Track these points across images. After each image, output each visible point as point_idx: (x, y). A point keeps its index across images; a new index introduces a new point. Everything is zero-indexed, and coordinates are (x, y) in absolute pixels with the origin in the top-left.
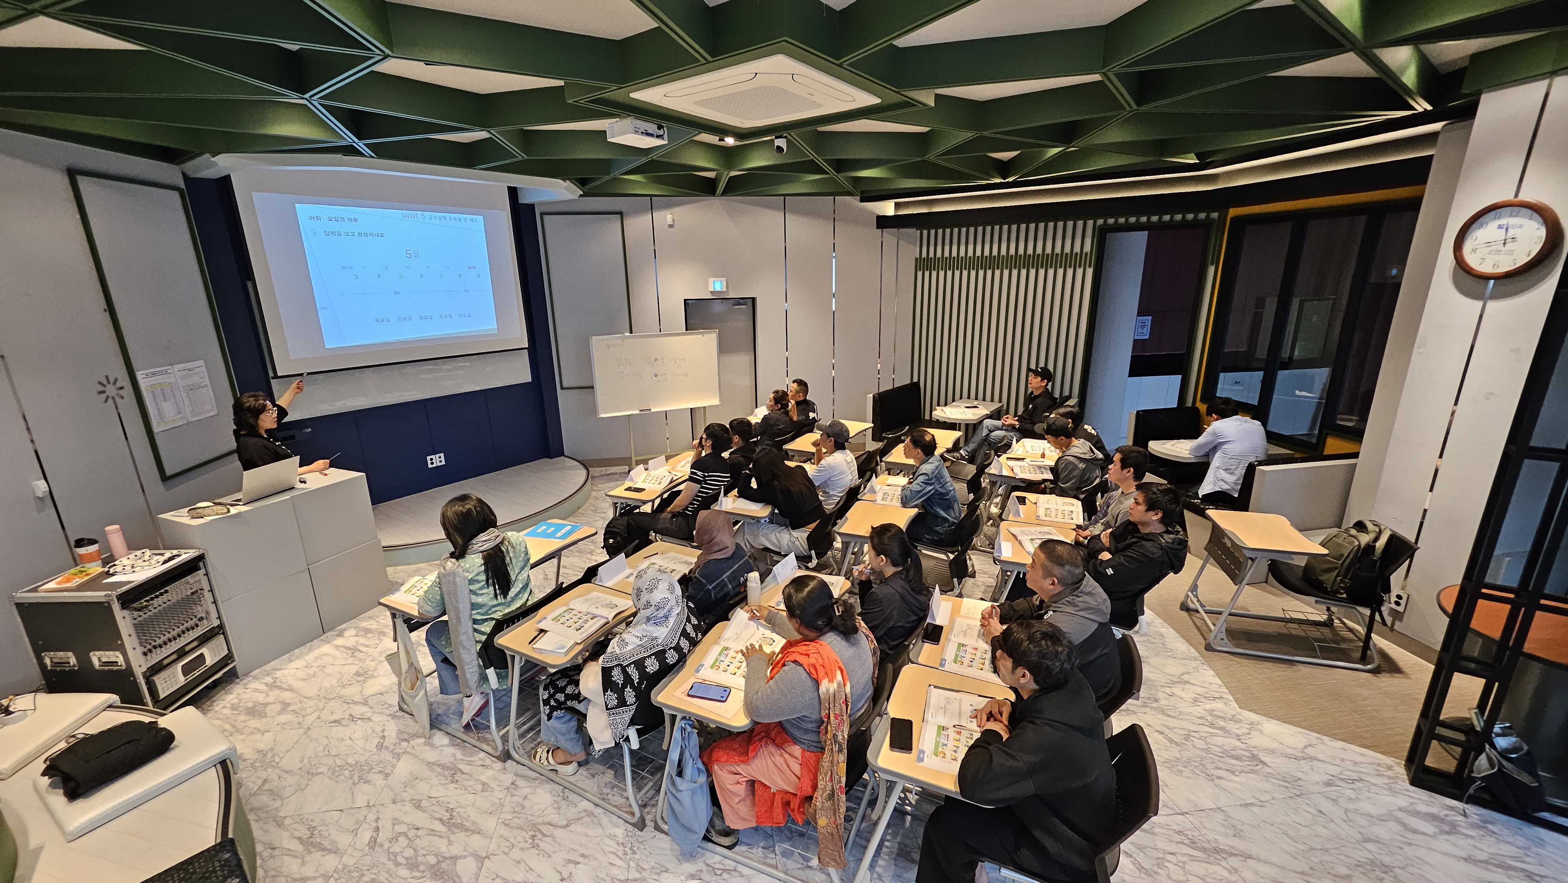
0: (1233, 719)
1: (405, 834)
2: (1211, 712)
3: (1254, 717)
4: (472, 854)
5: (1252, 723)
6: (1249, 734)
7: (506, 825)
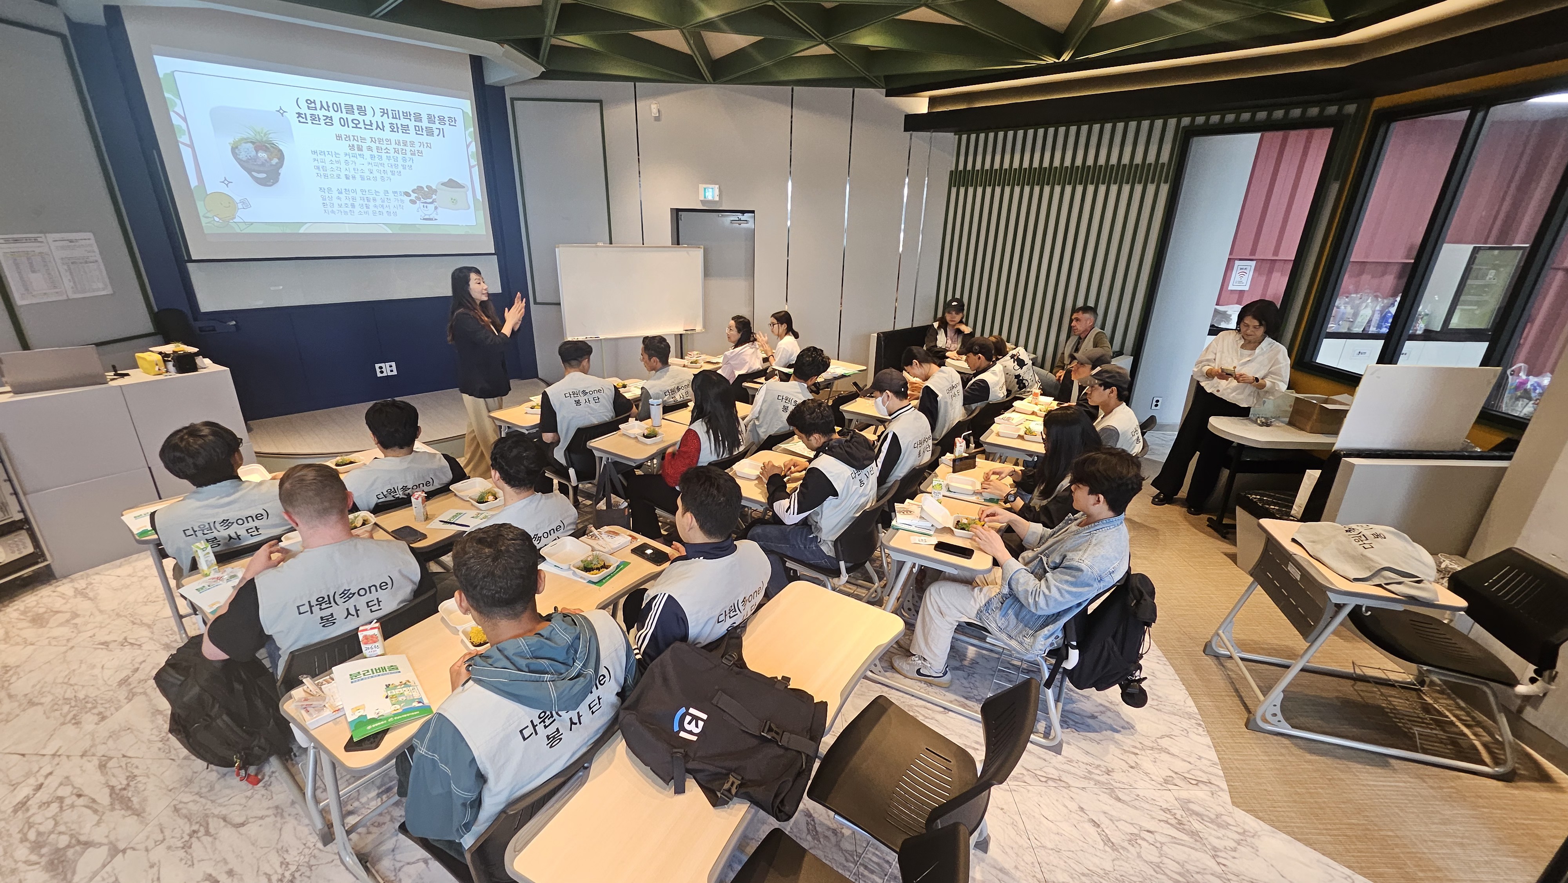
0: (1218, 822)
1: (61, 799)
2: (1185, 804)
3: (1251, 822)
4: (111, 843)
5: (1244, 833)
6: (1234, 850)
7: (176, 810)
